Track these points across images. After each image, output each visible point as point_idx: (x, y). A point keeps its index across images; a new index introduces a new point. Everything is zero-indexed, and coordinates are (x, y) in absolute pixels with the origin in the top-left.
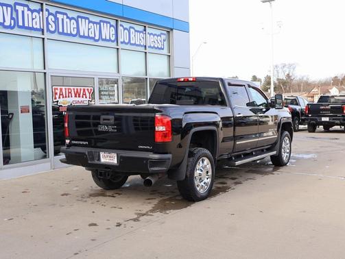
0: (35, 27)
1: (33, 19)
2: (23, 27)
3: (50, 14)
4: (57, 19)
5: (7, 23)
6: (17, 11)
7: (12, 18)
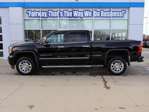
0: (55, 16)
1: (54, 14)
2: (51, 17)
3: (61, 11)
4: (63, 12)
5: (45, 17)
6: (49, 13)
7: (47, 15)
